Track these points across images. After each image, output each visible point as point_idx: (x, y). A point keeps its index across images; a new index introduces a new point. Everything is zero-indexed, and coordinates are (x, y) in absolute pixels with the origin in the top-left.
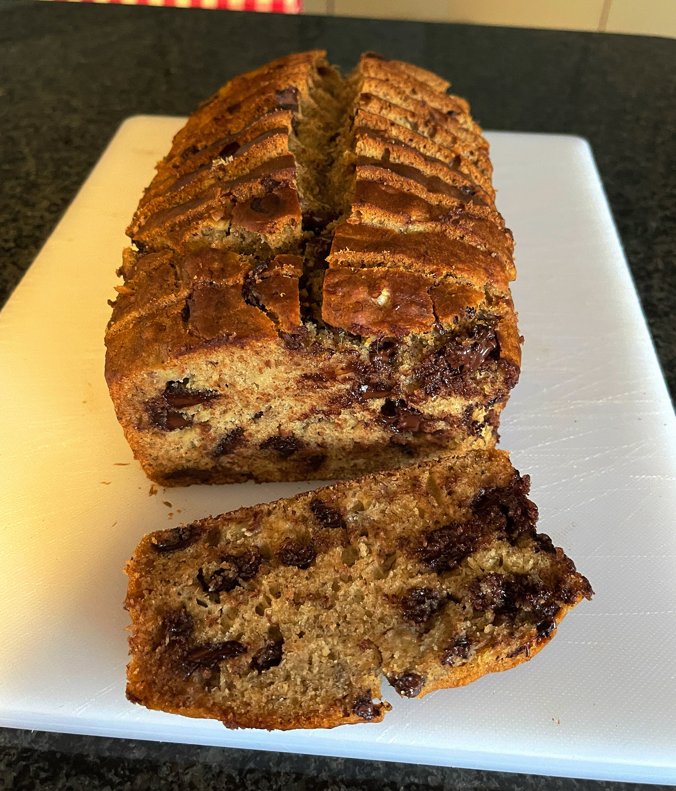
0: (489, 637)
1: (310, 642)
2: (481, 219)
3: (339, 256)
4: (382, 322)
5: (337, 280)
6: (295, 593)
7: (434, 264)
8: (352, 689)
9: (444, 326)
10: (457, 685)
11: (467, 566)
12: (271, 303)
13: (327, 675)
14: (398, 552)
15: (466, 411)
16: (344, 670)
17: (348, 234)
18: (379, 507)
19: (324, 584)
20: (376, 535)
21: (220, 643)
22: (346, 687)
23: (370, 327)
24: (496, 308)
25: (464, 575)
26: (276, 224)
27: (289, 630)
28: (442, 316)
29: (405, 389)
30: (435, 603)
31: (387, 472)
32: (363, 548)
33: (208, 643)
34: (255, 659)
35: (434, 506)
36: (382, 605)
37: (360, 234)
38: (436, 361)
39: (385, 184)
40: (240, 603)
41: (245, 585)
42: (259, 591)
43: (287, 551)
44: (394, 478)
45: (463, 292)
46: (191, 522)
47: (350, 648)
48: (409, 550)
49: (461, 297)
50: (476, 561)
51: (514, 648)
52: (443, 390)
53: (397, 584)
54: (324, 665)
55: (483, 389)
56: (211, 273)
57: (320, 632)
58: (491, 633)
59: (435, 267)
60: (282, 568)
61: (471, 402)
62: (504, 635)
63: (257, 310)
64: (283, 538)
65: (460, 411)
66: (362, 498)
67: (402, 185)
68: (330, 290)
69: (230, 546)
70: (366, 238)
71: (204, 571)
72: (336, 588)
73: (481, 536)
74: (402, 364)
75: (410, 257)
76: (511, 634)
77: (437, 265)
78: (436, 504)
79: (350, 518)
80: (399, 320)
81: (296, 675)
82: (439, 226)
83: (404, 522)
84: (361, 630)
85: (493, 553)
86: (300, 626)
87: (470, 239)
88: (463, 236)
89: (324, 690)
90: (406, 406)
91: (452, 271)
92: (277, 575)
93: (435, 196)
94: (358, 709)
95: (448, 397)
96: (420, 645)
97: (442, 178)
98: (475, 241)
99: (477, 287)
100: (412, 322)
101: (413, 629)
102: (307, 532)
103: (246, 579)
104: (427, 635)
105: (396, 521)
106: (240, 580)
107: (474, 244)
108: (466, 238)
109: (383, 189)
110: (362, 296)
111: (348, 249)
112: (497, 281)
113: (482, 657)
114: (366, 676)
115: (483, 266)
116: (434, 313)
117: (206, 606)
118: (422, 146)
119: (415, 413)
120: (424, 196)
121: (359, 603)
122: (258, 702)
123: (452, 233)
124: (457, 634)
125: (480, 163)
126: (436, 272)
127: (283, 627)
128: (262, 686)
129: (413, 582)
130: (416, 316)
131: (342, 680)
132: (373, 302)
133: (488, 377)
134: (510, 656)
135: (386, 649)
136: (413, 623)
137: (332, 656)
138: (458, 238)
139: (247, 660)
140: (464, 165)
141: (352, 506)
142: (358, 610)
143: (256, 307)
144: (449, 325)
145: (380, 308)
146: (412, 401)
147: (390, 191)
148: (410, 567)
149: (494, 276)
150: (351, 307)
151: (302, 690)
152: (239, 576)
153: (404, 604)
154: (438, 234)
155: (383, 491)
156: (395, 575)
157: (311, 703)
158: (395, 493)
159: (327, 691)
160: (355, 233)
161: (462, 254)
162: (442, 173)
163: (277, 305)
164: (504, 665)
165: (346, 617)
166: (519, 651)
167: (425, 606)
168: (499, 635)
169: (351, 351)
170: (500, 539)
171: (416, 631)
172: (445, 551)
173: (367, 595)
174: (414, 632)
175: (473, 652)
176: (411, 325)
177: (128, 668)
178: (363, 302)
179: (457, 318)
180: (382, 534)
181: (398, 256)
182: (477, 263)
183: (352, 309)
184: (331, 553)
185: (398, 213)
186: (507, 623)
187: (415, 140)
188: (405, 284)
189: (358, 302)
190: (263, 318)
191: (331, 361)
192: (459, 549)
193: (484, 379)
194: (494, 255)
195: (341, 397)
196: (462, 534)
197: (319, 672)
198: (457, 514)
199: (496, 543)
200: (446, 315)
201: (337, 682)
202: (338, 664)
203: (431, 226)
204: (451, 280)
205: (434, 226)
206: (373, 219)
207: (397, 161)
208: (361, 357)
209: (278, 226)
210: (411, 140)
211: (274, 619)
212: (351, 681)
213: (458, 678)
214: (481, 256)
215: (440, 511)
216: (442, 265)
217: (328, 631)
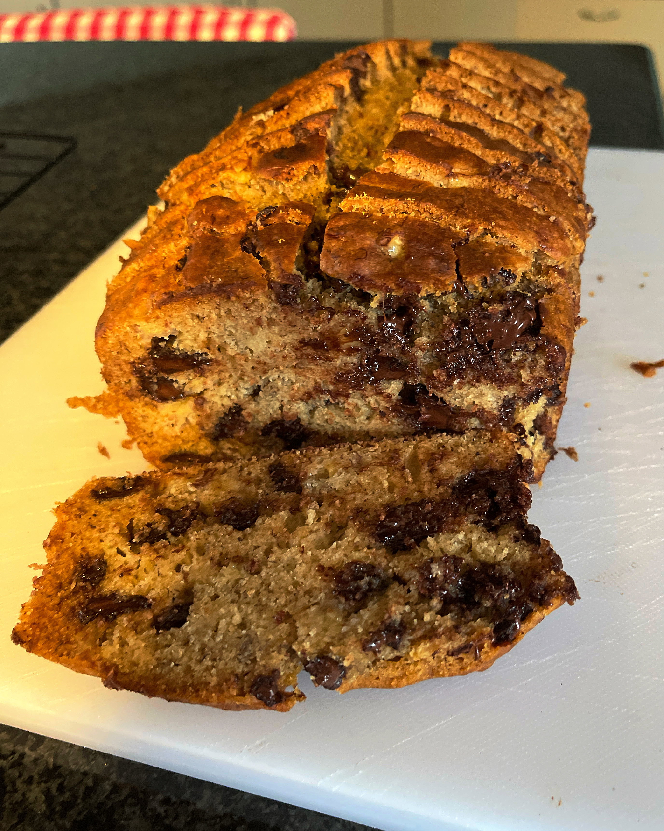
0: (429, 627)
1: (221, 606)
2: (547, 183)
3: (355, 201)
4: (390, 274)
5: (342, 223)
6: (221, 554)
7: (468, 218)
8: (254, 666)
9: (470, 288)
10: (390, 686)
11: (426, 546)
12: (266, 250)
13: (231, 646)
14: (350, 523)
15: (503, 406)
16: (251, 643)
17: (372, 183)
18: (345, 475)
19: (256, 548)
20: (332, 504)
21: (126, 596)
22: (249, 662)
23: (373, 278)
24: (546, 277)
25: (419, 555)
26: (293, 169)
27: (203, 591)
28: (467, 274)
29: (424, 369)
30: (376, 582)
31: (366, 443)
32: (311, 515)
33: (114, 595)
34: (156, 617)
35: (408, 482)
36: (314, 577)
37: (388, 183)
38: (459, 333)
39: (431, 135)
40: (160, 557)
41: (172, 539)
42: (183, 547)
43: (228, 510)
44: (371, 449)
45: (501, 252)
46: (140, 473)
47: (265, 619)
48: (362, 521)
49: (498, 257)
50: (438, 543)
51: (456, 645)
52: (470, 375)
53: (338, 556)
54: (230, 634)
55: (520, 377)
56: (213, 220)
57: (236, 597)
58: (431, 622)
59: (469, 221)
60: (216, 526)
61: (506, 393)
62: (446, 626)
63: (250, 257)
64: (229, 497)
65: (495, 406)
66: (328, 466)
67: (452, 138)
68: (332, 234)
69: (170, 499)
70: (393, 187)
71: (135, 522)
72: (268, 553)
73: (451, 516)
74: (420, 335)
75: (439, 207)
76: (456, 628)
77: (473, 219)
78: (410, 479)
79: (309, 485)
80: (410, 274)
81: (196, 639)
82: (487, 181)
83: (367, 494)
84: (282, 601)
85: (461, 536)
86: (216, 589)
87: (525, 200)
88: (517, 196)
89: (223, 662)
90: (427, 393)
91: (490, 227)
92: (209, 533)
93: (492, 153)
94: (257, 689)
95: (477, 384)
96: (344, 625)
97: (511, 141)
98: (531, 202)
99: (522, 251)
100: (426, 277)
101: (341, 607)
102: (257, 494)
103: (175, 534)
104: (355, 615)
105: (359, 492)
106: (169, 535)
107: (530, 206)
108: (520, 198)
109: (429, 140)
110: (368, 242)
111: (365, 195)
112: (552, 248)
113: (416, 649)
114: (274, 654)
115: (535, 228)
116: (457, 270)
117: (124, 555)
118: (497, 112)
119: (439, 403)
120: (478, 152)
121: (288, 572)
122: (146, 664)
123: (502, 190)
124: (390, 617)
125: (571, 141)
126: (472, 228)
127: (198, 586)
128: (157, 647)
129: (356, 555)
130: (433, 271)
131: (246, 654)
132: (382, 252)
133: (525, 360)
134: (451, 653)
135: (304, 625)
136: (343, 600)
137: (243, 625)
138: (510, 198)
139: (148, 616)
140: (546, 135)
141: (316, 472)
142: (286, 579)
143: (251, 254)
144: (476, 288)
145: (390, 259)
146: (434, 387)
147: (436, 143)
148: (357, 539)
149: (548, 242)
150: (353, 253)
151: (198, 658)
152: (169, 530)
153: (339, 579)
154: (484, 191)
155: (354, 461)
156: (338, 547)
157: (205, 674)
158: (368, 465)
159: (226, 664)
160: (382, 182)
161: (510, 213)
162: (511, 136)
163: (272, 251)
164: (449, 667)
165: (270, 584)
166: (465, 649)
167: (363, 583)
168: (440, 625)
169: (355, 312)
170: (476, 523)
171: (344, 609)
172: (405, 529)
173: (300, 564)
174: (341, 610)
175: (406, 642)
176: (423, 280)
177: (23, 607)
178: (369, 249)
179: (485, 278)
180: (337, 502)
181: (424, 204)
182: (528, 224)
183: (353, 256)
184: (274, 516)
185: (437, 162)
186: (456, 615)
187: (490, 105)
188: (424, 234)
189: (362, 249)
190: (255, 265)
191: (332, 323)
192: (421, 527)
193: (521, 361)
194: (552, 219)
195: (348, 372)
196: (430, 512)
197: (222, 641)
198: (433, 492)
199: (467, 524)
200: (471, 274)
201: (239, 655)
202: (247, 635)
203: (477, 181)
204: (489, 239)
205: (480, 180)
206: (407, 170)
207: (458, 120)
208: (367, 321)
209: (295, 172)
210: (485, 106)
211: (190, 578)
212: (256, 657)
213: (391, 677)
214: (535, 219)
215: (413, 487)
216: (479, 220)
217: (246, 598)
